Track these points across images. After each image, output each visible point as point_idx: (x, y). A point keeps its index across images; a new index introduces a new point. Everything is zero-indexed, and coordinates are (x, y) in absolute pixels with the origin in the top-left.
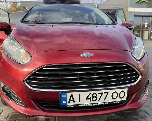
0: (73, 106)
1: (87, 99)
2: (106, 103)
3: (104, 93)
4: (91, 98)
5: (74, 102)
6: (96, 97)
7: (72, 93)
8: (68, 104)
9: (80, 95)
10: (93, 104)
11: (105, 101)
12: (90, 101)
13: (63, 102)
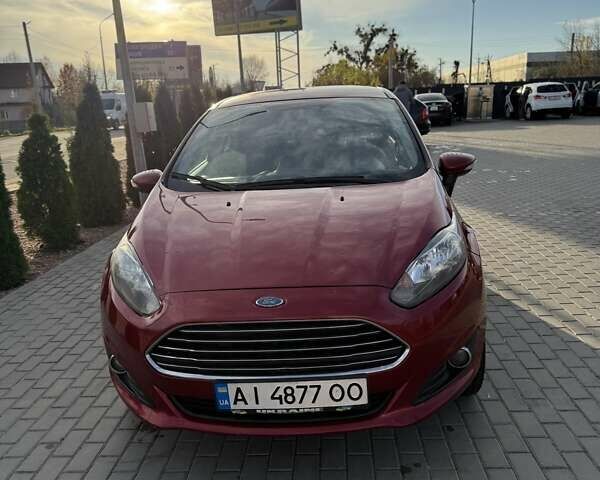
0: (245, 413)
1: (273, 398)
2: (318, 410)
3: (311, 387)
4: (281, 396)
5: (246, 403)
6: (292, 395)
7: (239, 385)
8: (233, 407)
9: (255, 389)
10: (288, 410)
11: (316, 405)
12: (281, 403)
13: (222, 403)
